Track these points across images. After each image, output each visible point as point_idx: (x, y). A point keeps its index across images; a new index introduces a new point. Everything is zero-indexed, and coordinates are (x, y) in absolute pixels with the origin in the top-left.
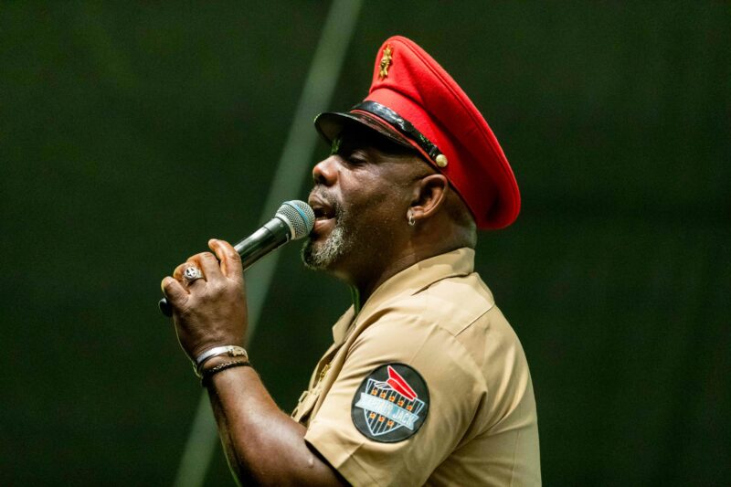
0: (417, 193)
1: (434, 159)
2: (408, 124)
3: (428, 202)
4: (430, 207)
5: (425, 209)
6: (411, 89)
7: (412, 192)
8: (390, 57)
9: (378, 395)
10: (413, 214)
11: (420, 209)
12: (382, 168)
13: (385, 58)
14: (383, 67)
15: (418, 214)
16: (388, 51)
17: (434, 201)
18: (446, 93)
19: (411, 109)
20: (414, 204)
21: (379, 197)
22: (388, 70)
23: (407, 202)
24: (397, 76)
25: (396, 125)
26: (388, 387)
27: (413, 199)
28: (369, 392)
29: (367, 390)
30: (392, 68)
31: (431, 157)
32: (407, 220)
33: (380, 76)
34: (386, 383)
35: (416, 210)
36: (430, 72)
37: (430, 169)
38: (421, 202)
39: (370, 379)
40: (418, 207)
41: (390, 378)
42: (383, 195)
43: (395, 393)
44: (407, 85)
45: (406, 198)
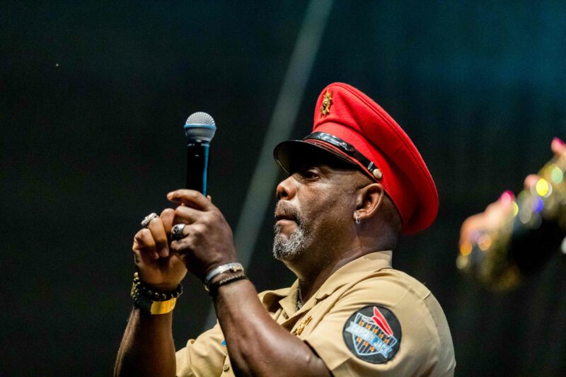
0: (360, 199)
1: (372, 172)
2: (350, 146)
3: (369, 206)
4: (371, 209)
5: (368, 211)
6: (351, 121)
7: (356, 198)
8: (331, 98)
9: (364, 326)
10: (358, 215)
11: (364, 211)
12: (331, 181)
13: (326, 101)
14: (325, 108)
15: (362, 215)
16: (328, 94)
17: (374, 205)
18: (379, 120)
19: (351, 135)
20: (359, 208)
21: (331, 203)
22: (329, 108)
23: (353, 206)
24: (338, 112)
25: (340, 148)
26: (372, 322)
27: (358, 204)
28: (358, 323)
29: (356, 320)
30: (333, 107)
31: (369, 171)
32: (355, 220)
33: (323, 114)
34: (372, 319)
35: (361, 212)
36: (366, 106)
37: (369, 180)
38: (363, 206)
39: (359, 314)
40: (361, 210)
41: (375, 316)
42: (334, 202)
43: (377, 328)
44: (347, 118)
45: (352, 203)
